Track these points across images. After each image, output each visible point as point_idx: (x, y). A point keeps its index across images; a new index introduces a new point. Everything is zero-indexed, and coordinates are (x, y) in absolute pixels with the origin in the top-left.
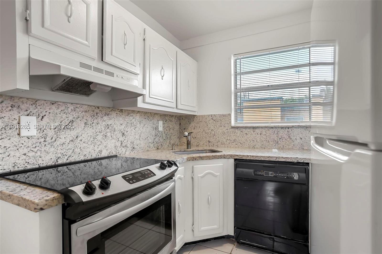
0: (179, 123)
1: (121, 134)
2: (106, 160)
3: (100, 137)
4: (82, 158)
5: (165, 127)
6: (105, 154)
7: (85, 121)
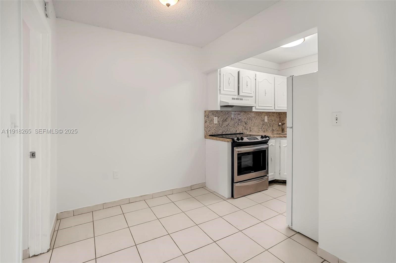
0: (279, 117)
1: (245, 123)
2: (239, 135)
3: (236, 125)
4: (230, 133)
5: (269, 120)
6: (238, 132)
7: (231, 118)
